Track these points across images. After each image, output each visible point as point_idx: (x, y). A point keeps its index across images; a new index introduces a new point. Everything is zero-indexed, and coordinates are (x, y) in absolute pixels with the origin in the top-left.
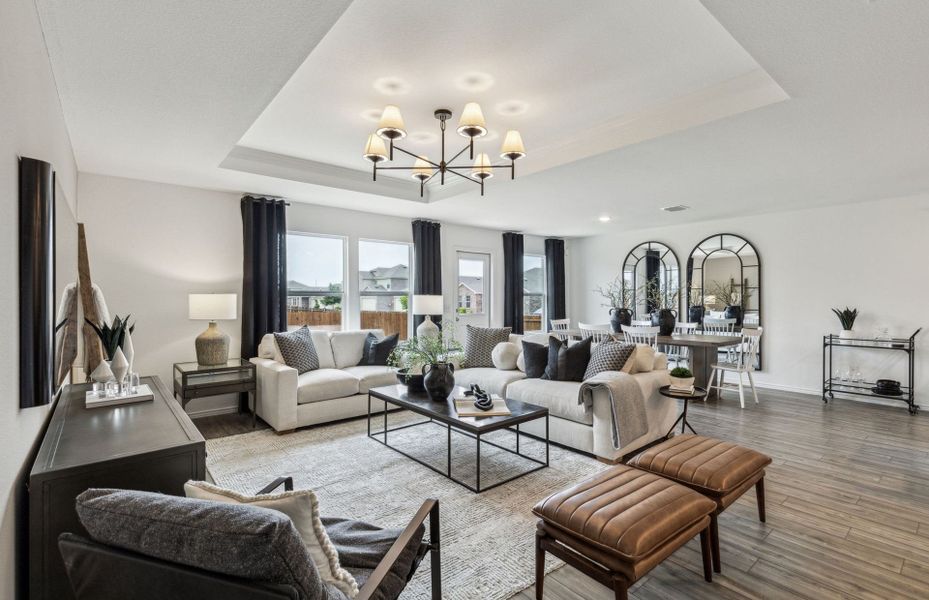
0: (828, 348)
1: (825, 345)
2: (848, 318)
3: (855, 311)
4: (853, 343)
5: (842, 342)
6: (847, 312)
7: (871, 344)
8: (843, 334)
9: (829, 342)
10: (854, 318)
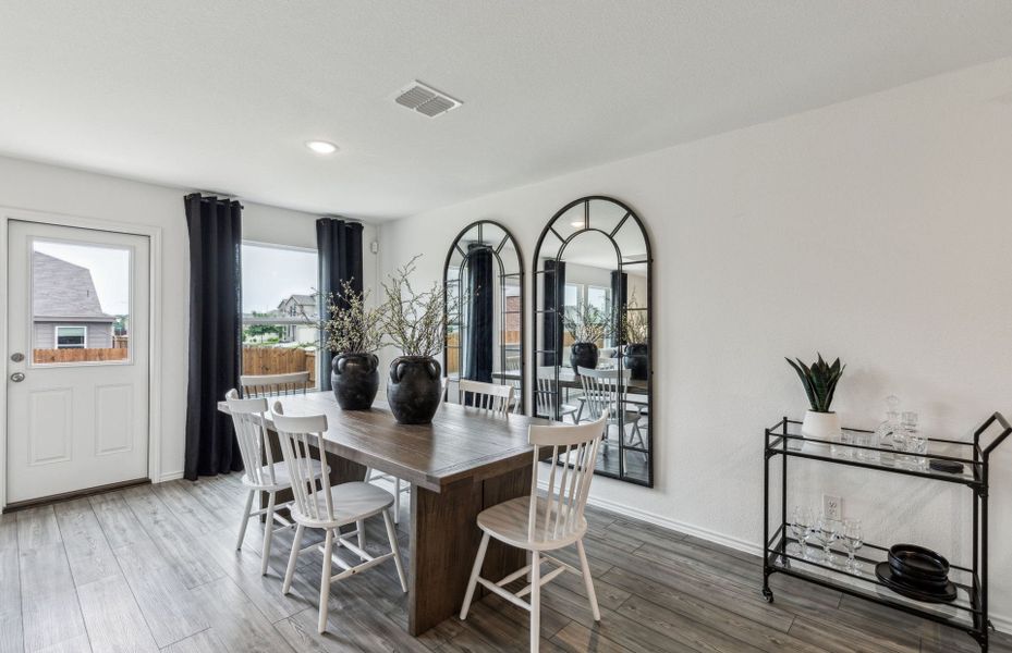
0: (776, 460)
1: (769, 452)
2: (821, 382)
3: (837, 363)
4: (834, 452)
5: (807, 448)
6: (820, 367)
7: (876, 458)
8: (812, 425)
9: (778, 445)
10: (835, 381)
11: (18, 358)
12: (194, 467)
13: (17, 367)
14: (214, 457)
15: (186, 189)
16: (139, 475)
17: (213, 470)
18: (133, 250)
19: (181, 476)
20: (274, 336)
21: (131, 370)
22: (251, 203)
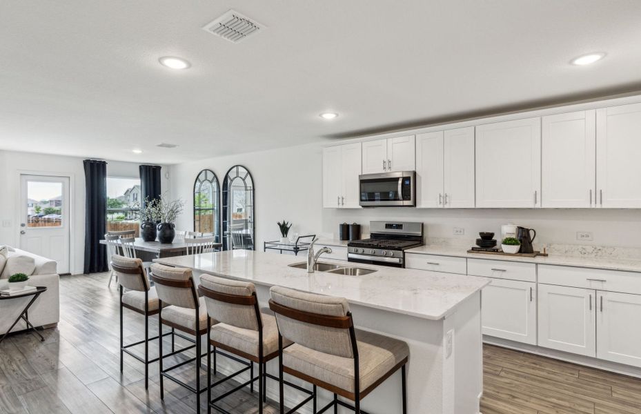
8: (282, 241)
11: (23, 225)
12: (88, 269)
13: (23, 229)
14: (96, 265)
15: (83, 158)
16: (66, 272)
17: (96, 270)
18: (63, 183)
19: (82, 273)
20: (121, 215)
21: (62, 230)
22: (110, 161)
